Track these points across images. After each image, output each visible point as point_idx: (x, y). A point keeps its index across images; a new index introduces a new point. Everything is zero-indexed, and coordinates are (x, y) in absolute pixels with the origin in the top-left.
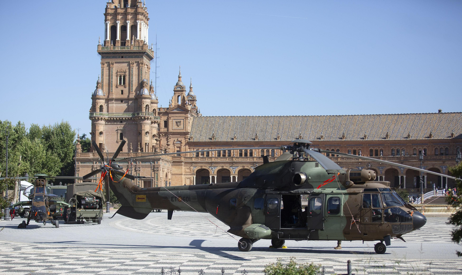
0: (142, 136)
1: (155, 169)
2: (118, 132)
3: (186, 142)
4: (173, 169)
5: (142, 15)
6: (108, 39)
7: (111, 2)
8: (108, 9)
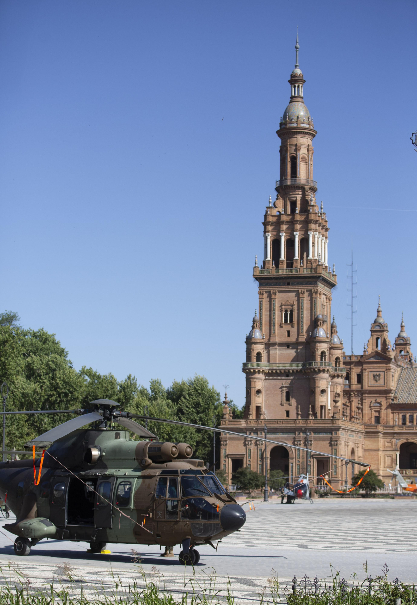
0: (316, 396)
1: (333, 443)
2: (283, 390)
3: (388, 403)
4: (366, 442)
5: (316, 224)
6: (269, 258)
7: (273, 206)
8: (268, 216)
